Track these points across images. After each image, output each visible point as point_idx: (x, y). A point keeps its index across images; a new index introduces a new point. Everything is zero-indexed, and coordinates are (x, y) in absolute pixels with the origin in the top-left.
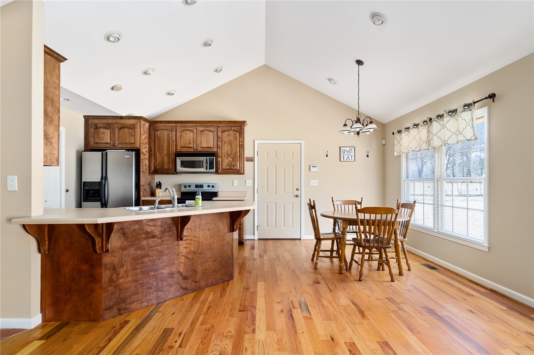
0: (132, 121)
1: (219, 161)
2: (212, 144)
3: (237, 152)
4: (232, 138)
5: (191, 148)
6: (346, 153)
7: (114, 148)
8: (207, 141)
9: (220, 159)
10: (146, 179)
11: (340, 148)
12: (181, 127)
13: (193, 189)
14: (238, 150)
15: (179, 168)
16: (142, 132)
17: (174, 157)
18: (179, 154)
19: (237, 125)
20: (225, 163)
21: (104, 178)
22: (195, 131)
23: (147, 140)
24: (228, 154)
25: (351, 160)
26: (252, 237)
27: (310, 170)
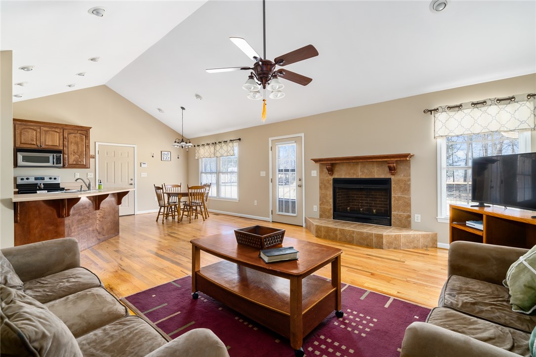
1: (66, 158)
2: (58, 143)
3: (84, 151)
5: (34, 144)
6: (165, 155)
8: (52, 140)
9: (67, 156)
11: (161, 152)
12: (20, 124)
13: (32, 181)
15: (21, 162)
18: (20, 150)
19: (82, 129)
22: (38, 130)
24: (74, 152)
25: (168, 160)
27: (141, 166)
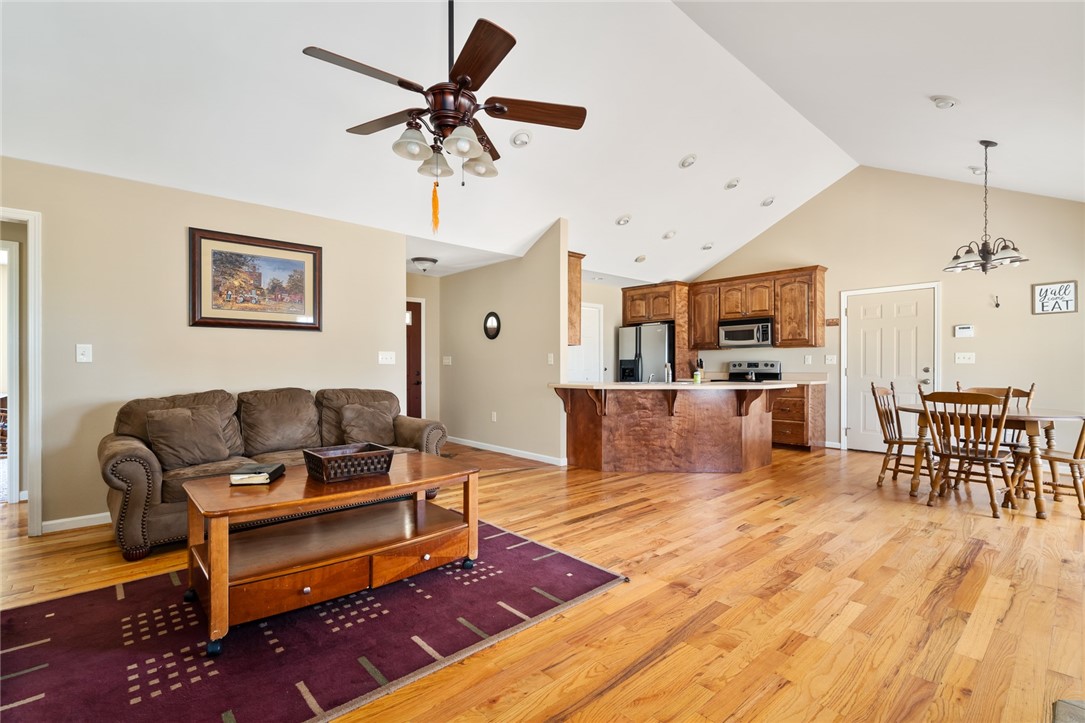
0: (667, 288)
1: (777, 329)
2: (768, 305)
3: (805, 314)
4: (796, 293)
5: (739, 312)
6: (1049, 295)
7: (650, 321)
8: (759, 301)
9: (779, 326)
10: (684, 356)
11: (1033, 287)
12: (725, 286)
13: (744, 368)
14: (806, 311)
15: (723, 341)
16: (678, 300)
17: (716, 326)
18: (722, 323)
19: (804, 273)
20: (785, 330)
21: (638, 355)
22: (744, 289)
23: (685, 308)
24: (790, 318)
25: (1064, 309)
26: (836, 445)
27: (955, 335)
